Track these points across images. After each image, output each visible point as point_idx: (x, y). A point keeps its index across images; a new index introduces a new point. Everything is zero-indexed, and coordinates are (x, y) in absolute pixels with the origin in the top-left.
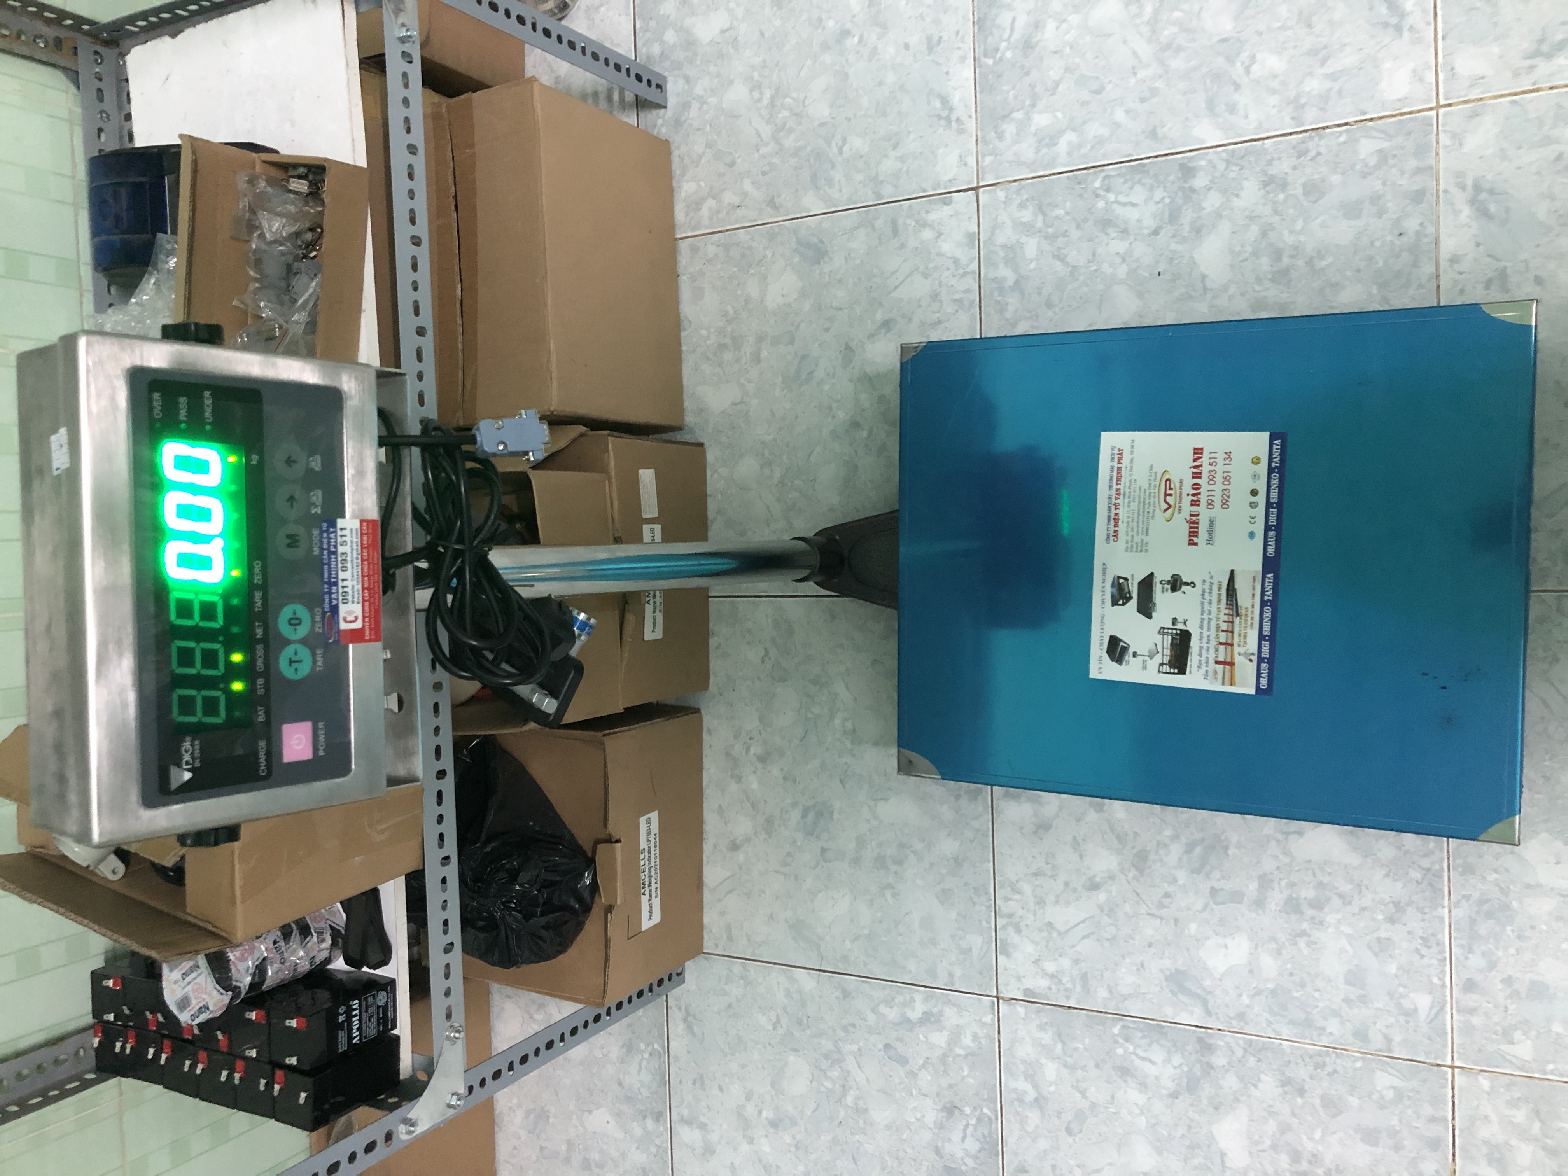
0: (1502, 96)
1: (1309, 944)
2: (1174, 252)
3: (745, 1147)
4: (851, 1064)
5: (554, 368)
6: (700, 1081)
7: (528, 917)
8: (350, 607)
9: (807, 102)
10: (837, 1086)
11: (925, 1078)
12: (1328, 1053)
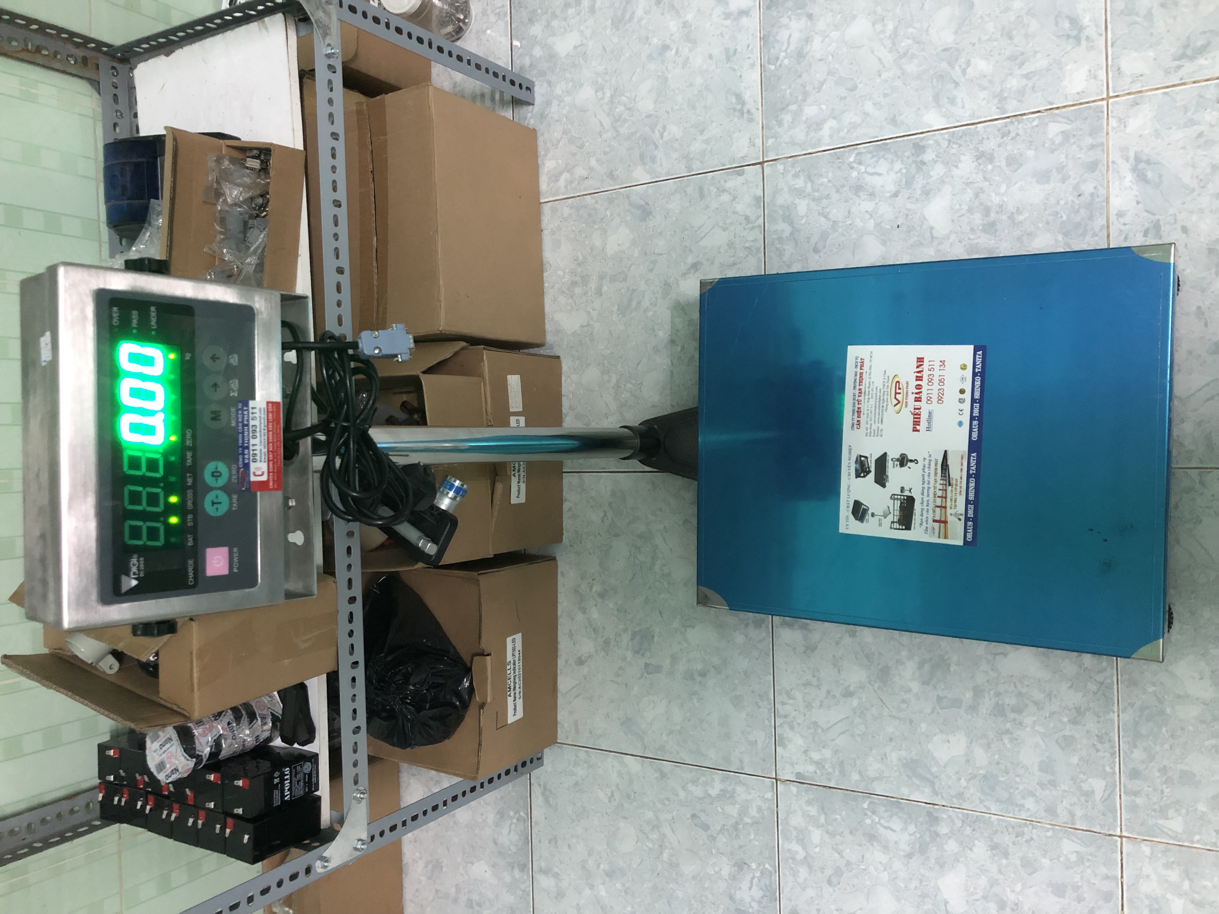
0: (1157, 89)
1: (1012, 740)
2: (909, 210)
3: (587, 892)
4: (666, 829)
5: (442, 298)
6: (554, 840)
7: (419, 709)
8: (258, 464)
9: (637, 100)
10: (656, 846)
11: (722, 840)
12: (1026, 825)
